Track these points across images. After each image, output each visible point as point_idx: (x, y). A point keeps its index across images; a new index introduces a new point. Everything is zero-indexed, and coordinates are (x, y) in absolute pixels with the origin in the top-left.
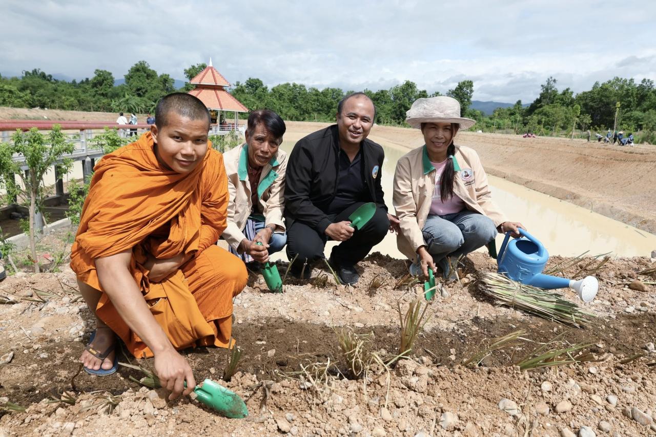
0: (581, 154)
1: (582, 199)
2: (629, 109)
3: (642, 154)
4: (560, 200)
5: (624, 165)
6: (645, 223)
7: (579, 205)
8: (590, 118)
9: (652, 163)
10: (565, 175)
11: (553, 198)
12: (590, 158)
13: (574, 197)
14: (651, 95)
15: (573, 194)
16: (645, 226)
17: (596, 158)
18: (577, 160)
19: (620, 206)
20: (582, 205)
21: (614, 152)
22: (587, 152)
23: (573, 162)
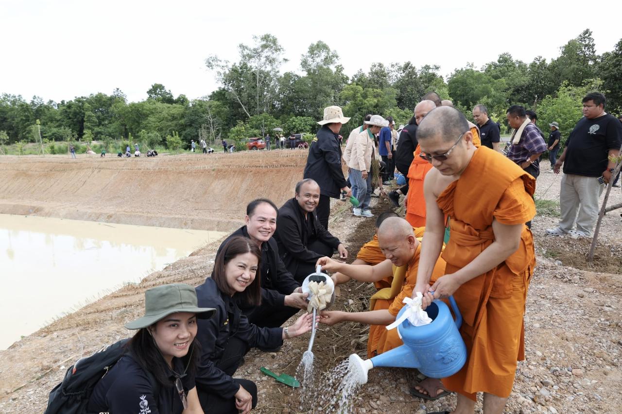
0: (18, 170)
1: (47, 210)
2: (29, 123)
3: (76, 163)
4: (25, 216)
5: (65, 174)
6: (111, 217)
7: (45, 216)
8: (6, 135)
9: (88, 170)
10: (12, 191)
11: (15, 215)
12: (30, 173)
13: (37, 211)
14: (44, 110)
15: (34, 207)
16: (111, 219)
17: (36, 171)
18: (16, 175)
19: (83, 209)
20: (48, 215)
21: (51, 163)
22: (23, 167)
23: (13, 178)
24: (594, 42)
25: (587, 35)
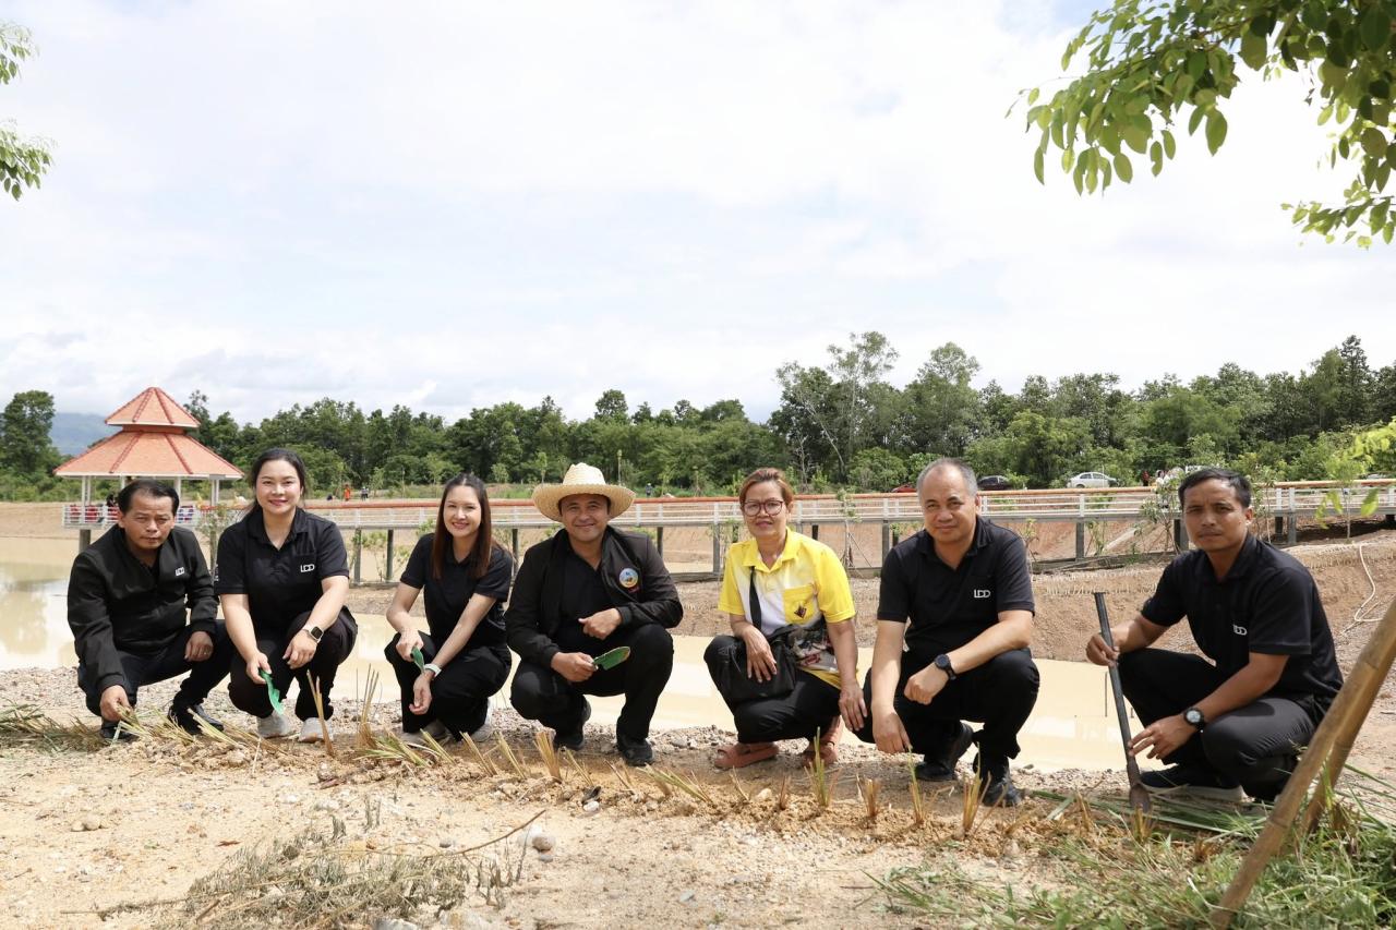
24: (1365, 354)
25: (1353, 344)
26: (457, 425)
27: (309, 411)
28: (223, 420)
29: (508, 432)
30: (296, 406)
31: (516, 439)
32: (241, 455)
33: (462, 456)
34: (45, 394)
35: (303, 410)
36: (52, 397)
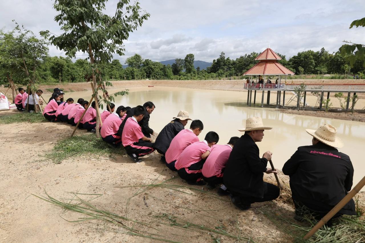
26: (293, 58)
27: (249, 56)
28: (228, 59)
29: (311, 59)
30: (246, 55)
31: (313, 61)
32: (232, 68)
33: (295, 67)
34: (192, 54)
35: (248, 56)
36: (194, 55)
